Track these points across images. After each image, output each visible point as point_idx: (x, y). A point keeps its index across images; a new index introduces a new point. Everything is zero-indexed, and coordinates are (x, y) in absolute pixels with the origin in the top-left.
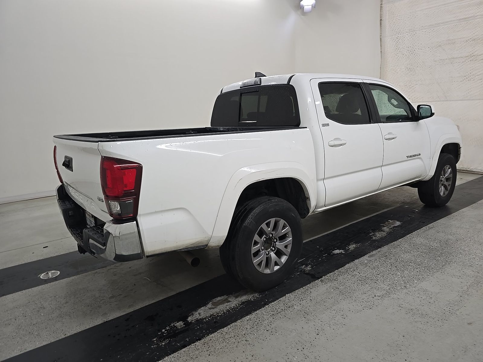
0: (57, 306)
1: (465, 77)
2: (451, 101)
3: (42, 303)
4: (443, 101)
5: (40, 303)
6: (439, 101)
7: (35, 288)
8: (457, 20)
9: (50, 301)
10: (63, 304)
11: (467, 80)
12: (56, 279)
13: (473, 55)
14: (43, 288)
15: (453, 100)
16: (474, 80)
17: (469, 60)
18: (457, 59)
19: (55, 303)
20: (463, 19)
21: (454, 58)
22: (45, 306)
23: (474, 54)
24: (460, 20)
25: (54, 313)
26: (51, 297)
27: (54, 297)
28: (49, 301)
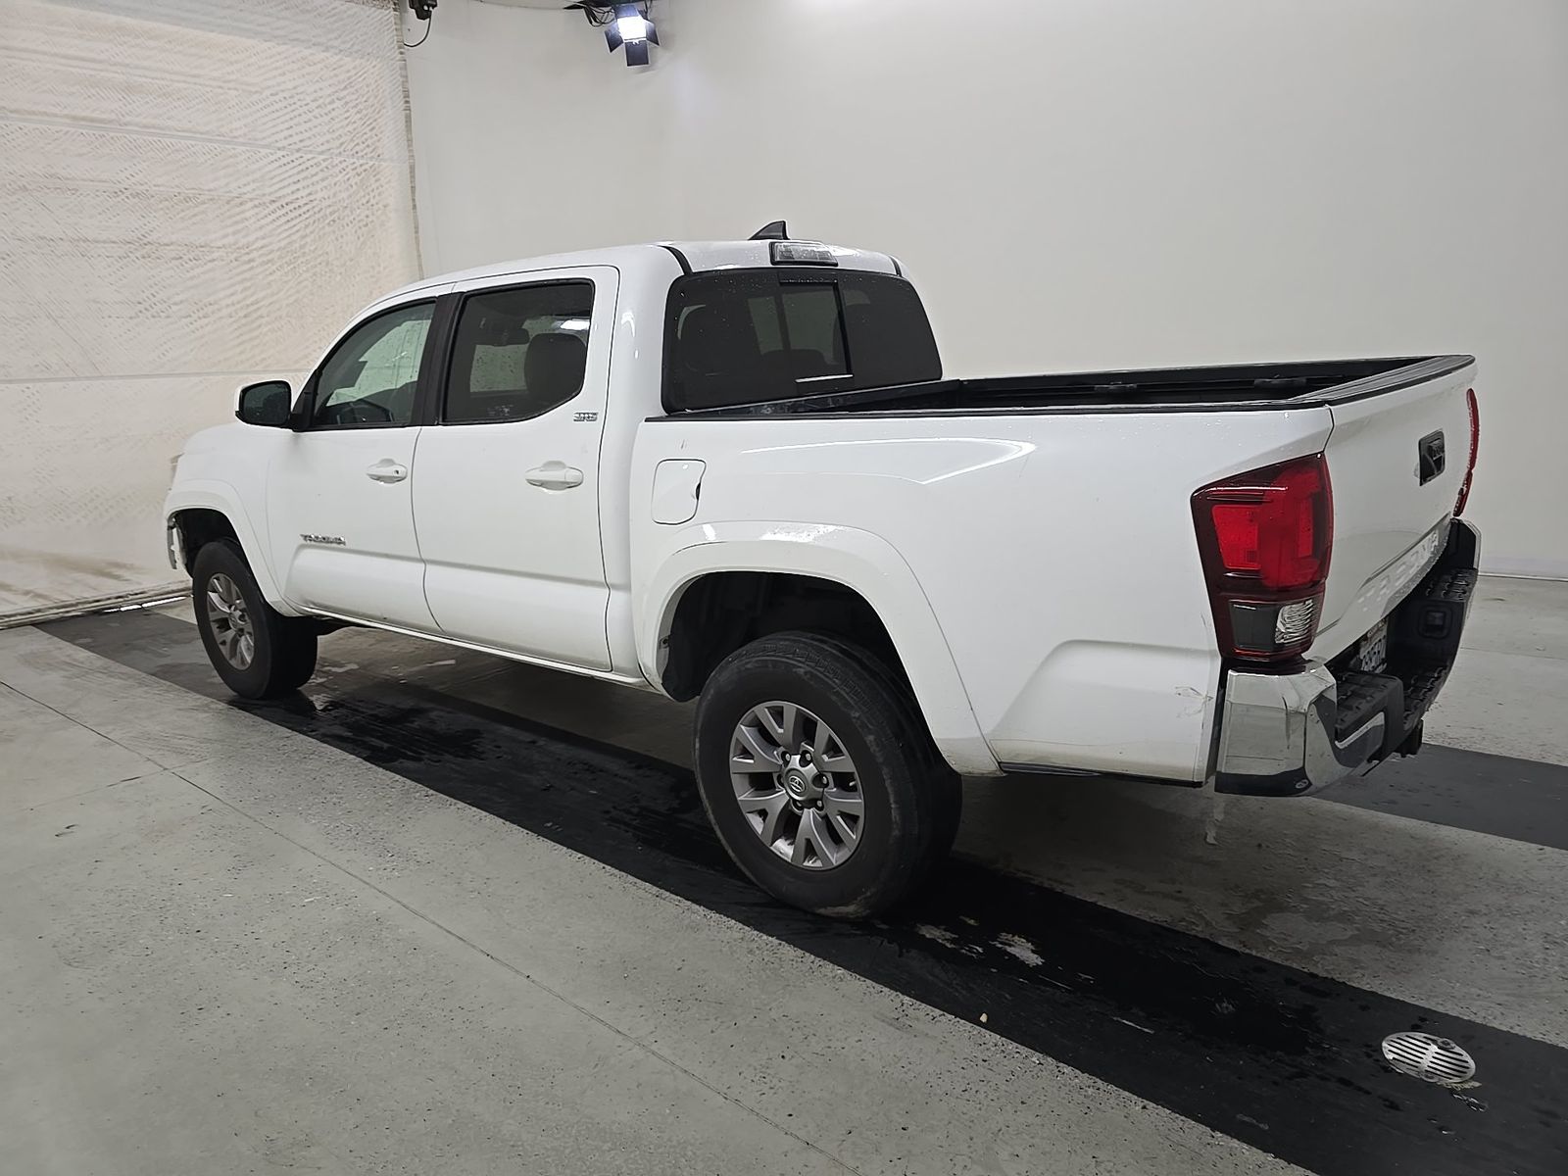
0: (1504, 920)
1: (140, 307)
2: (112, 377)
3: (1543, 956)
4: (88, 378)
5: (1550, 959)
6: (73, 379)
7: (1529, 1035)
8: (66, 116)
9: (1513, 946)
10: (1485, 914)
11: (149, 314)
12: (1421, 1021)
13: (145, 241)
14: (1498, 1010)
15: (121, 377)
16: (168, 317)
17: (138, 254)
18: (99, 245)
19: (1507, 931)
20: (84, 119)
21: (86, 240)
22: (1541, 941)
23: (149, 239)
24: (74, 118)
25: (1531, 906)
26: (1499, 958)
27: (1491, 951)
28: (1516, 949)
